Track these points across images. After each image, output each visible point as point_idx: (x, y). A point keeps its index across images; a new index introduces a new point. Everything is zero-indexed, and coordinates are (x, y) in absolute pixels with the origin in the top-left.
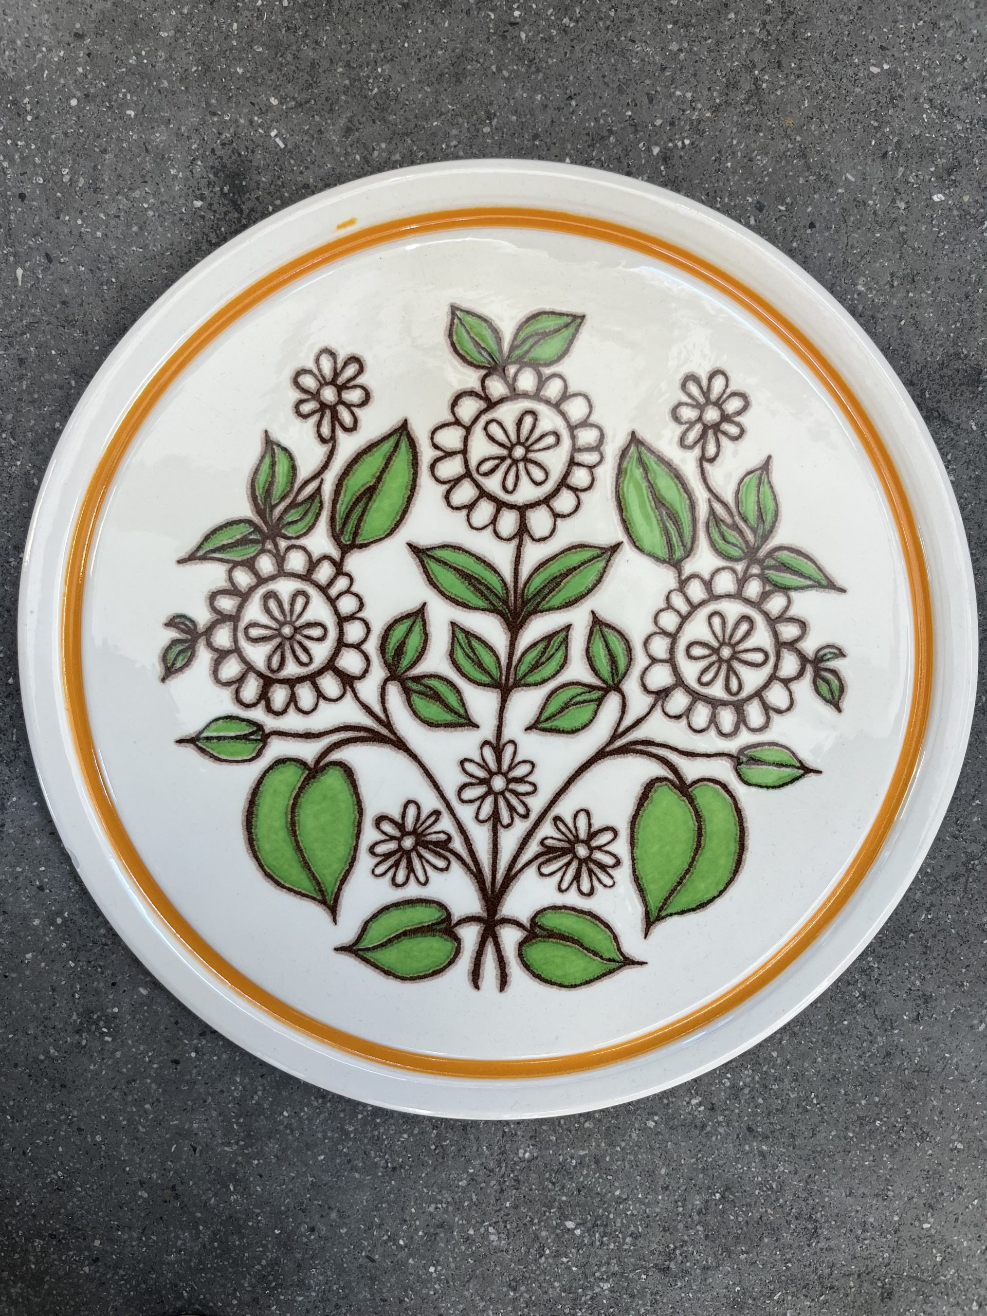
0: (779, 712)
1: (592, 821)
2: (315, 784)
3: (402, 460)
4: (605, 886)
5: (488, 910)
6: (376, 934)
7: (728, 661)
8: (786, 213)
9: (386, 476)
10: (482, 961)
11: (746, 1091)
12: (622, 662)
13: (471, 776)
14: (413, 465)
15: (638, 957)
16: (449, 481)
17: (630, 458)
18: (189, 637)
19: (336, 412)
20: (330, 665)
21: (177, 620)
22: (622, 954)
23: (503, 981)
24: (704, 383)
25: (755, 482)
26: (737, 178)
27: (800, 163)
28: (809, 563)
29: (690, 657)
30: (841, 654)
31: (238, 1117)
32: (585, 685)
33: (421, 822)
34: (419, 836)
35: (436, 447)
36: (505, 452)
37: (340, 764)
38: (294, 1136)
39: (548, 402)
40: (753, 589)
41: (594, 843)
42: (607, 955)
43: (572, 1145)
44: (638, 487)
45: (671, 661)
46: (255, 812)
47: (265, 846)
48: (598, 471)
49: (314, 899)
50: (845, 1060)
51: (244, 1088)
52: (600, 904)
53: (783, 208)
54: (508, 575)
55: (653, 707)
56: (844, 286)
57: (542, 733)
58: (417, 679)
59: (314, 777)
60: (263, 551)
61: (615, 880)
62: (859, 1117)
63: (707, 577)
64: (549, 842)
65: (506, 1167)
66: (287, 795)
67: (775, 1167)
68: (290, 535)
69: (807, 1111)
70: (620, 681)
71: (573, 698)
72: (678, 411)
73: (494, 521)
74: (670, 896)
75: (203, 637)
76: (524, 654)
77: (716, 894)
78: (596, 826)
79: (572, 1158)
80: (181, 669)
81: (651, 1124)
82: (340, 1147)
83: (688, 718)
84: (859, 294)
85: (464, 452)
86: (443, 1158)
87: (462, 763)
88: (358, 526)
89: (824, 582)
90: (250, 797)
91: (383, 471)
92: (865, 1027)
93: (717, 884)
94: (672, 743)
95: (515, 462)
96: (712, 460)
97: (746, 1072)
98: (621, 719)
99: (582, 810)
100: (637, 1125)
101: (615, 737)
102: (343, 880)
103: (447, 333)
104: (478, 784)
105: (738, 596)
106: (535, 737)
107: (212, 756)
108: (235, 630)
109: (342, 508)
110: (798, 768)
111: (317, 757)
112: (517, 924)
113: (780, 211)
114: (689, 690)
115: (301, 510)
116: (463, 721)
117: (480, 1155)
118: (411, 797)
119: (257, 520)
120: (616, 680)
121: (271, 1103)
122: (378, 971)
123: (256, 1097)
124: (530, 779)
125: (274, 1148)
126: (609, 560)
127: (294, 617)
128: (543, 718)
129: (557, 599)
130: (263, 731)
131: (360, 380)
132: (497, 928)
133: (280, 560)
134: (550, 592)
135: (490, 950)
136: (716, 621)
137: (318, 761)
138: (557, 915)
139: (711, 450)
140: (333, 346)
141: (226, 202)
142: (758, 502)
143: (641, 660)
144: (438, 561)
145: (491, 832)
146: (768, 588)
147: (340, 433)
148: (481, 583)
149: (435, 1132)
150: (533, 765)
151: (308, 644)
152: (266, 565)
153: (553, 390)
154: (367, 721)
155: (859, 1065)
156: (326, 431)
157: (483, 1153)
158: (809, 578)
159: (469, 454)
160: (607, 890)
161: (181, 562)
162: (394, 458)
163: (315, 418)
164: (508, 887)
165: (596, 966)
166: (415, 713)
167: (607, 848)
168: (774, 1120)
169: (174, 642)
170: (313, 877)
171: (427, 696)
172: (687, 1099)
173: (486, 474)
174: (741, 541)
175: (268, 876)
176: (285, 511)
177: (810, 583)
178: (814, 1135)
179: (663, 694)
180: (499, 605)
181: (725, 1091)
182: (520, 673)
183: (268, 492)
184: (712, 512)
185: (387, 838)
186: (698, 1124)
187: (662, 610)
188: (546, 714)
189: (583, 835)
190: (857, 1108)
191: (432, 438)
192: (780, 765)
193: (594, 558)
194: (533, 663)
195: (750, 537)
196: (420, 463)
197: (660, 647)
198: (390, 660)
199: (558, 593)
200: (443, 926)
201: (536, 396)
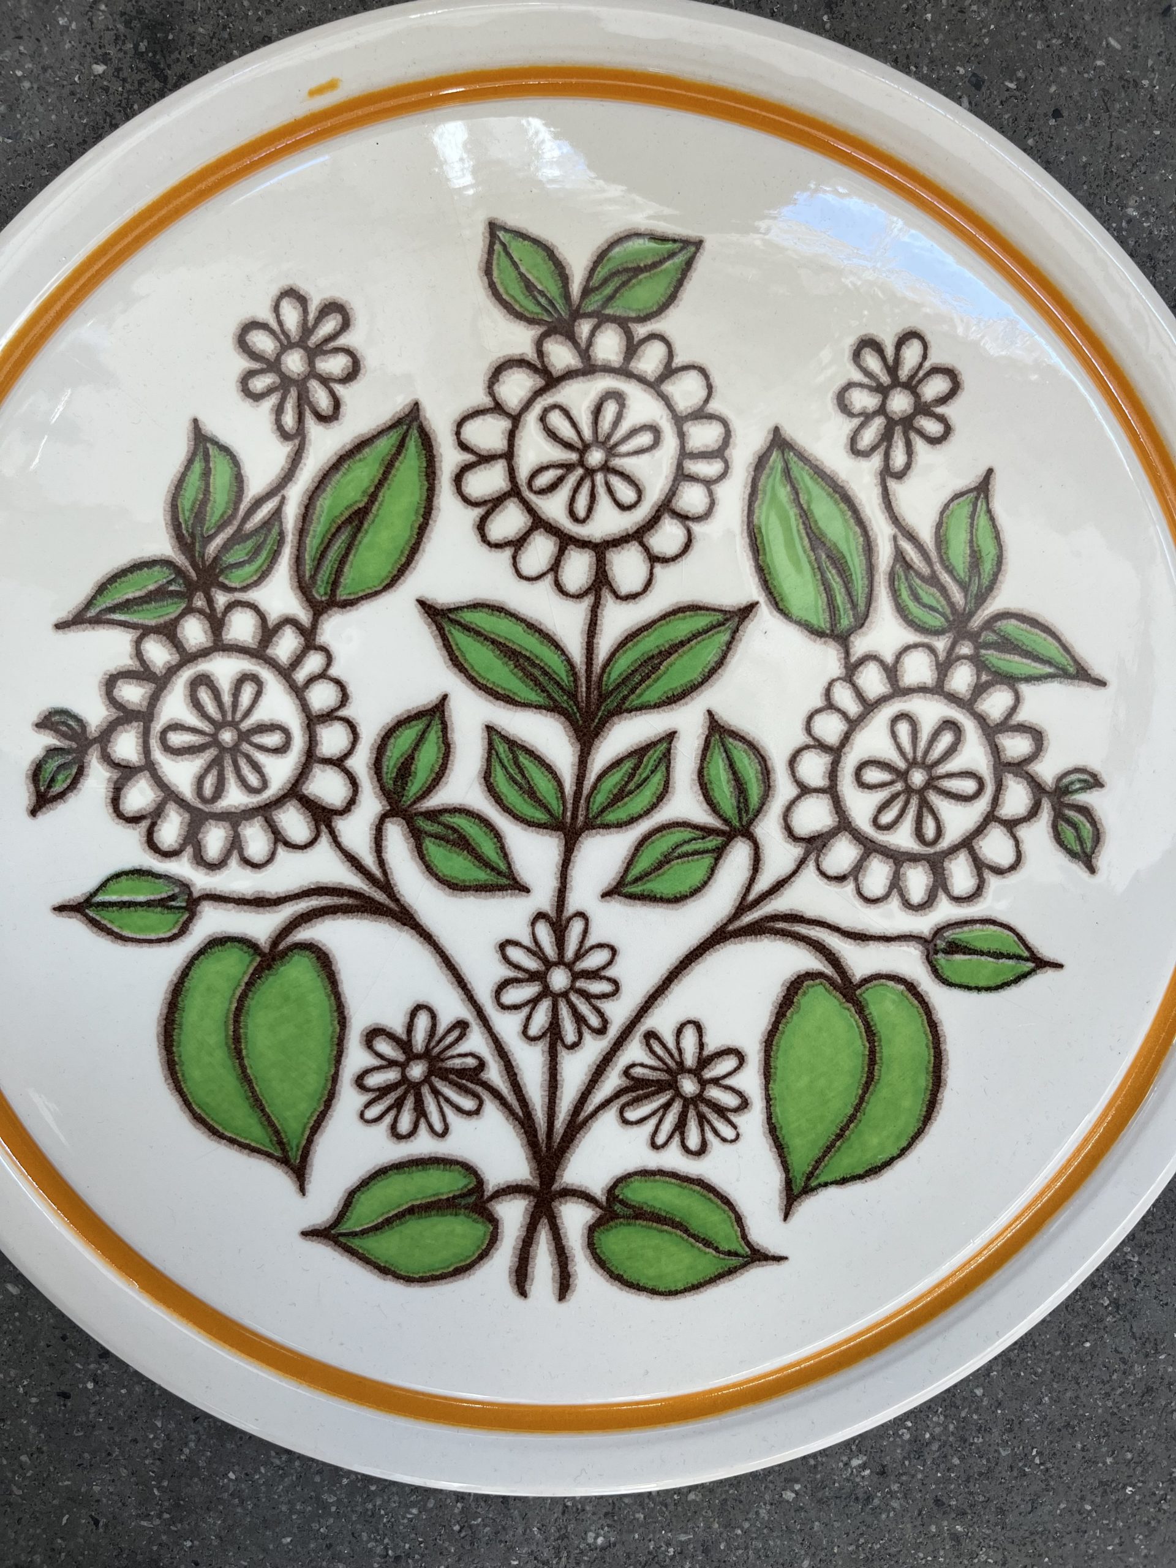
0: (999, 871)
1: (706, 1040)
2: (271, 978)
3: (410, 465)
4: (724, 1140)
5: (541, 1176)
6: (366, 1212)
7: (921, 792)
8: (1018, 94)
9: (385, 494)
10: (532, 1254)
11: (935, 1446)
12: (754, 792)
13: (517, 967)
14: (427, 475)
15: (774, 1249)
16: (484, 503)
17: (772, 469)
18: (74, 745)
19: (307, 390)
20: (294, 792)
21: (56, 718)
22: (748, 1244)
23: (564, 1286)
24: (890, 351)
25: (966, 510)
26: (940, 37)
27: (1038, 19)
28: (1050, 639)
29: (862, 785)
30: (1094, 782)
31: (159, 1478)
32: (696, 827)
33: (437, 1038)
34: (434, 1059)
35: (464, 446)
36: (573, 457)
37: (313, 949)
38: (245, 1509)
39: (641, 379)
40: (962, 679)
41: (708, 1074)
42: (725, 1246)
43: (668, 1526)
44: (784, 519)
45: (831, 790)
46: (178, 1019)
47: (194, 1073)
48: (720, 490)
49: (269, 1155)
50: (1084, 1400)
51: (168, 1436)
52: (714, 1168)
53: (1012, 86)
54: (576, 651)
55: (801, 863)
56: (1107, 208)
57: (627, 901)
58: (433, 815)
59: (269, 967)
60: (189, 610)
61: (740, 1131)
62: (1101, 1483)
63: (889, 659)
64: (638, 1071)
65: (568, 1557)
66: (228, 994)
67: (973, 1555)
68: (233, 585)
69: (1025, 1474)
70: (751, 822)
71: (678, 846)
72: (847, 395)
73: (555, 567)
74: (824, 1156)
75: (96, 746)
76: (601, 777)
77: (895, 1152)
78: (712, 1046)
79: (668, 1545)
80: (62, 795)
81: (789, 1496)
82: (315, 1526)
83: (856, 879)
84: (1129, 222)
85: (509, 455)
86: (472, 1544)
87: (503, 946)
88: (339, 572)
89: (1072, 670)
90: (169, 996)
91: (380, 485)
92: (1116, 1351)
93: (898, 1138)
94: (831, 919)
95: (590, 472)
96: (900, 476)
97: (935, 1419)
98: (752, 880)
99: (689, 1022)
100: (767, 1497)
101: (743, 907)
102: (316, 1127)
103: (483, 265)
104: (528, 980)
105: (938, 689)
106: (617, 908)
107: (109, 932)
108: (146, 735)
109: (312, 543)
110: (1027, 960)
111: (274, 935)
112: (585, 1197)
113: (1008, 89)
114: (858, 837)
115: (250, 544)
116: (504, 881)
117: (528, 1540)
118: (422, 1000)
119: (181, 560)
120: (745, 819)
121: (209, 1461)
122: (369, 1267)
123: (186, 1451)
124: (609, 973)
125: (214, 1524)
126: (736, 631)
127: (239, 715)
128: (630, 877)
129: (654, 692)
130: (190, 894)
131: (342, 341)
132: (555, 1204)
133: (216, 623)
134: (642, 681)
135: (543, 1238)
136: (903, 728)
137: (275, 942)
138: (649, 1184)
139: (899, 459)
140: (304, 287)
141: (142, 66)
142: (971, 541)
143: (784, 790)
144: (467, 628)
145: (547, 1055)
146: (984, 678)
147: (310, 422)
148: (534, 665)
149: (459, 1505)
150: (614, 951)
151: (261, 757)
152: (194, 632)
153: (650, 361)
154: (353, 880)
155: (1104, 1406)
156: (289, 420)
157: (533, 1537)
158: (1048, 662)
159: (516, 459)
160: (728, 1147)
161: (61, 626)
162: (397, 464)
163: (273, 400)
164: (572, 1140)
165: (708, 1263)
166: (430, 869)
167: (728, 1082)
168: (976, 1488)
169: (52, 752)
170: (268, 1121)
171: (448, 842)
172: (845, 1459)
173: (542, 492)
174: (944, 603)
175: (199, 1119)
176: (226, 547)
177: (1048, 670)
178: (1034, 1509)
179: (819, 843)
180: (562, 699)
181: (903, 1447)
182: (595, 807)
183: (199, 514)
184: (900, 556)
185: (384, 1063)
186: (861, 1495)
187: (818, 711)
188: (635, 872)
189: (690, 1060)
190: (1100, 1469)
191: (458, 434)
192: (998, 955)
193: (713, 627)
194: (615, 791)
195: (958, 596)
196: (438, 472)
197: (813, 769)
198: (390, 785)
199: (655, 681)
200: (472, 1200)
201: (624, 372)
